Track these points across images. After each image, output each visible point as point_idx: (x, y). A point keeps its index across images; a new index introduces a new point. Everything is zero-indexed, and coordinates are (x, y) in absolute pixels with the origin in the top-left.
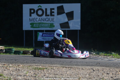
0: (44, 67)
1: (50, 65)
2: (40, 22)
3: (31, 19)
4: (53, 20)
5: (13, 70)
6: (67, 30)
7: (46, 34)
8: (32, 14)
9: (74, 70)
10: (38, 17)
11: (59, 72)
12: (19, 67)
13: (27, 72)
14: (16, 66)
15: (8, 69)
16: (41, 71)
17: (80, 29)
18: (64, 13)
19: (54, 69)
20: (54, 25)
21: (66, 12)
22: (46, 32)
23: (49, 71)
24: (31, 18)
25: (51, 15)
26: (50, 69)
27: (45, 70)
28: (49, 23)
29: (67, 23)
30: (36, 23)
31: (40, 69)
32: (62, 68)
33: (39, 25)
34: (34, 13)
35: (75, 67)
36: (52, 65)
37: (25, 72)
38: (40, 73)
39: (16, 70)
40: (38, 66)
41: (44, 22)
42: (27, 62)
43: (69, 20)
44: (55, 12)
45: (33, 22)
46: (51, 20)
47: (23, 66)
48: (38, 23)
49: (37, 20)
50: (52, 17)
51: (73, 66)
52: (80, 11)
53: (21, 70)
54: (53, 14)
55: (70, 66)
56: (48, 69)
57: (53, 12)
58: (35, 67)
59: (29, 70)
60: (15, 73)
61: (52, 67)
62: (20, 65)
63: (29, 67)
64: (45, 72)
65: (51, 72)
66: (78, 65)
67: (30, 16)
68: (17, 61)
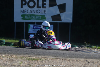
0: (38, 58)
1: (43, 56)
2: (31, 14)
3: (22, 11)
4: (45, 12)
5: (6, 60)
6: (59, 23)
7: (37, 26)
8: (23, 6)
9: (69, 62)
10: (30, 9)
11: (54, 63)
12: (13, 58)
13: (21, 62)
14: (9, 57)
15: (1, 59)
16: (35, 62)
17: (72, 22)
18: (56, 5)
19: (48, 60)
20: (46, 17)
21: (58, 4)
22: (37, 24)
23: (43, 62)
24: (22, 9)
25: (43, 7)
26: (44, 60)
27: (39, 61)
28: (40, 15)
29: (59, 15)
30: (27, 15)
31: (34, 59)
32: (56, 59)
33: (30, 17)
34: (25, 4)
35: (69, 58)
36: (45, 57)
37: (19, 62)
38: (34, 63)
39: (10, 60)
40: (32, 57)
41: (35, 14)
42: (19, 53)
43: (61, 12)
44: (47, 4)
45: (24, 14)
46: (42, 12)
47: (16, 56)
48: (29, 15)
49: (29, 11)
50: (44, 9)
51: (67, 58)
52: (72, 4)
53: (15, 60)
54: (44, 6)
55: (64, 58)
56: (42, 59)
57: (45, 4)
58: (29, 57)
59: (23, 60)
60: (9, 62)
61: (46, 58)
62: (13, 56)
63: (22, 57)
64: (40, 63)
65: (45, 63)
66: (72, 57)
67: (22, 7)
68: (9, 51)
